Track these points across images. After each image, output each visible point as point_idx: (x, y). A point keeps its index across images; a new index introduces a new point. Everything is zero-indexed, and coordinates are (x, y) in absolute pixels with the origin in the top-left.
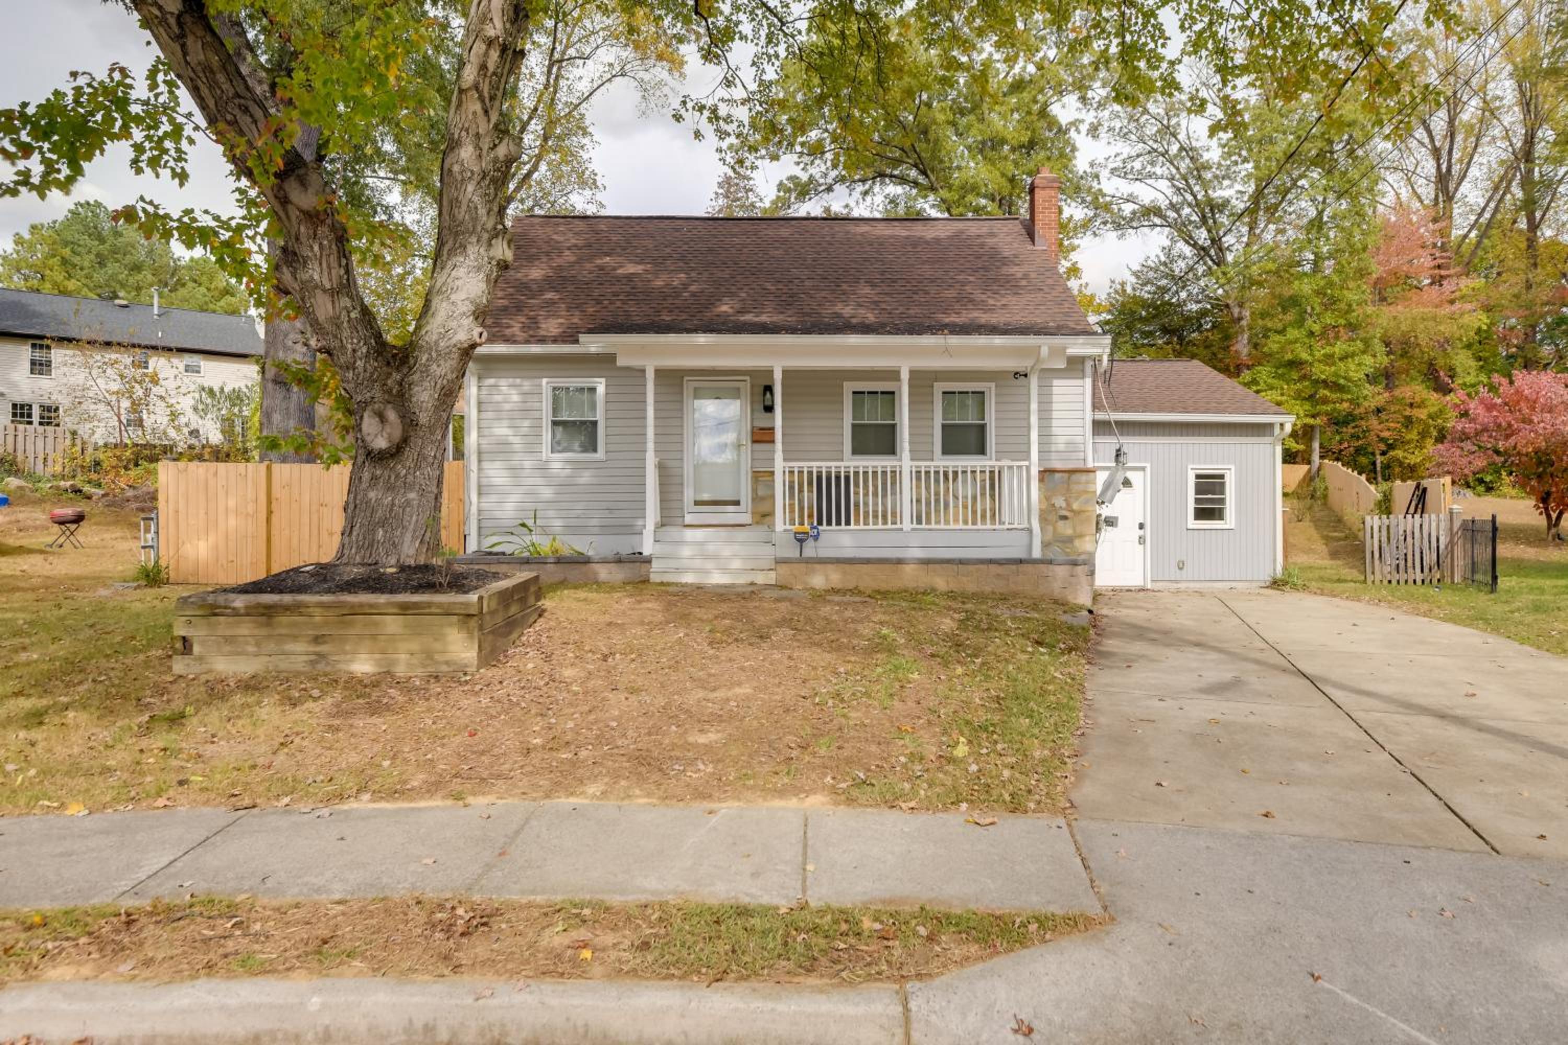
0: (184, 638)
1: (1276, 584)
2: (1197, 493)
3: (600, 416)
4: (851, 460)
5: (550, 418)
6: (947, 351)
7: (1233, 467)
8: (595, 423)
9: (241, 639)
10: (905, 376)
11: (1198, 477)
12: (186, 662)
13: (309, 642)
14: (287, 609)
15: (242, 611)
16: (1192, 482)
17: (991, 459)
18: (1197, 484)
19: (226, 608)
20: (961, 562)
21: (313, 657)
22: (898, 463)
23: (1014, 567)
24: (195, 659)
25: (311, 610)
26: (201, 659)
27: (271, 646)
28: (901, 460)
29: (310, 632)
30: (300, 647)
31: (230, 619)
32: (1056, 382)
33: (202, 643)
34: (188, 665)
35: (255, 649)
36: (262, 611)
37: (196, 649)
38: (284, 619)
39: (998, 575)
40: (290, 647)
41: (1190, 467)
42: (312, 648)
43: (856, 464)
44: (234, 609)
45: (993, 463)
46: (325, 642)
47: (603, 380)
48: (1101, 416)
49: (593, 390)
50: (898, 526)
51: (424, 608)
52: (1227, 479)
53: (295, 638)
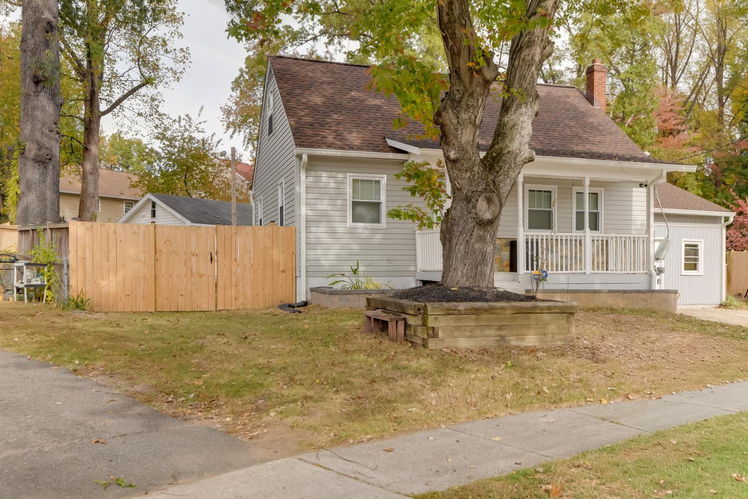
0: (433, 328)
1: (721, 306)
2: (685, 255)
3: (383, 199)
4: (528, 231)
5: (352, 200)
6: (623, 171)
7: (703, 241)
8: (378, 205)
9: (463, 328)
10: (587, 183)
11: (686, 245)
12: (436, 342)
13: (497, 329)
14: (486, 310)
15: (463, 312)
16: (683, 248)
17: (601, 233)
18: (686, 250)
19: (455, 310)
20: (624, 292)
21: (498, 338)
22: (584, 234)
23: (650, 295)
24: (440, 340)
25: (497, 311)
26: (442, 340)
27: (478, 332)
28: (585, 232)
29: (497, 324)
30: (492, 332)
31: (458, 317)
32: (634, 189)
33: (444, 331)
34: (436, 344)
35: (469, 334)
36: (473, 311)
37: (440, 334)
38: (484, 316)
39: (643, 299)
40: (487, 332)
41: (683, 240)
42: (498, 333)
43: (532, 234)
44: (459, 311)
45: (603, 235)
46: (504, 329)
47: (385, 176)
48: (658, 210)
49: (378, 182)
50: (583, 271)
51: (551, 309)
52: (699, 247)
53: (489, 327)
